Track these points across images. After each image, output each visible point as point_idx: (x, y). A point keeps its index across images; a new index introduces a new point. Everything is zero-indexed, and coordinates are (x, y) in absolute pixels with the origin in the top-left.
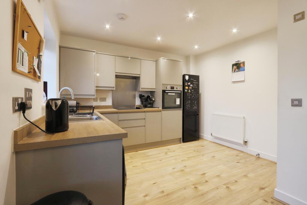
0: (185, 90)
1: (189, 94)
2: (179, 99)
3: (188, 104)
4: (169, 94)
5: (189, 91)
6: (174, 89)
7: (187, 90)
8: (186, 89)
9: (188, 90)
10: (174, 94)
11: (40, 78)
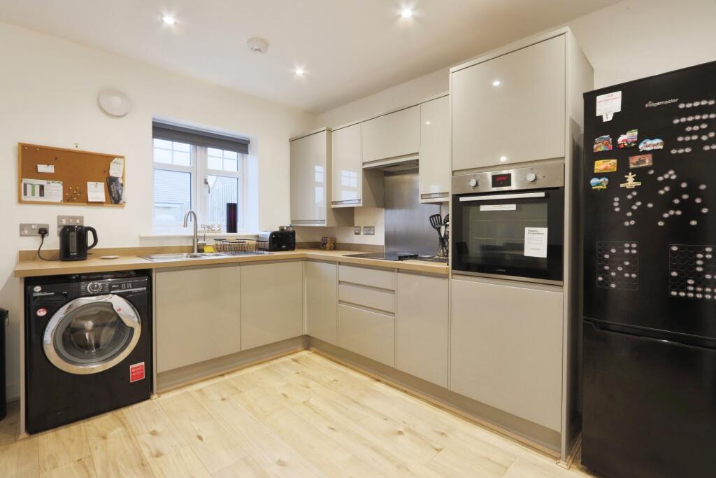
0: (594, 181)
1: (626, 205)
2: (544, 231)
3: (612, 262)
4: (483, 208)
5: (631, 182)
6: (509, 184)
7: (604, 181)
8: (600, 175)
9: (615, 178)
10: (513, 207)
11: (121, 202)
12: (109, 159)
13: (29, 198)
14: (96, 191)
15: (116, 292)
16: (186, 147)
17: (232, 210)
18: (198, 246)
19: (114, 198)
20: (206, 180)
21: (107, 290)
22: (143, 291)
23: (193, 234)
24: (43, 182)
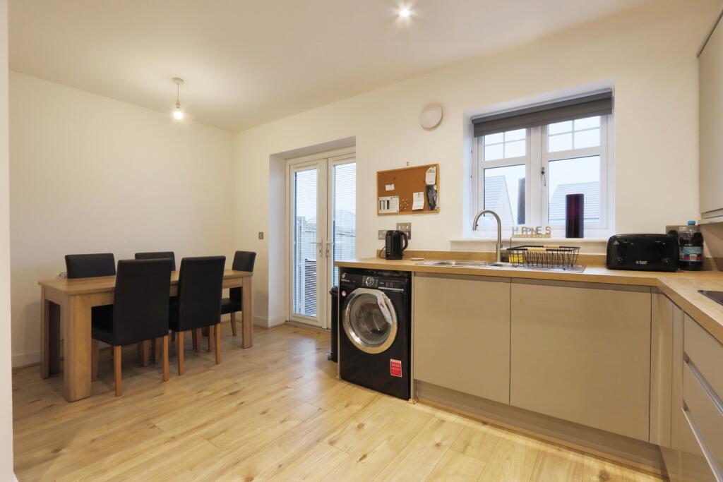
11: (436, 208)
12: (424, 169)
13: (382, 211)
14: (419, 201)
15: (382, 288)
16: (521, 133)
17: (575, 204)
18: (501, 254)
19: (430, 205)
20: (543, 168)
21: (376, 285)
22: (400, 292)
23: (496, 239)
24: (388, 198)
